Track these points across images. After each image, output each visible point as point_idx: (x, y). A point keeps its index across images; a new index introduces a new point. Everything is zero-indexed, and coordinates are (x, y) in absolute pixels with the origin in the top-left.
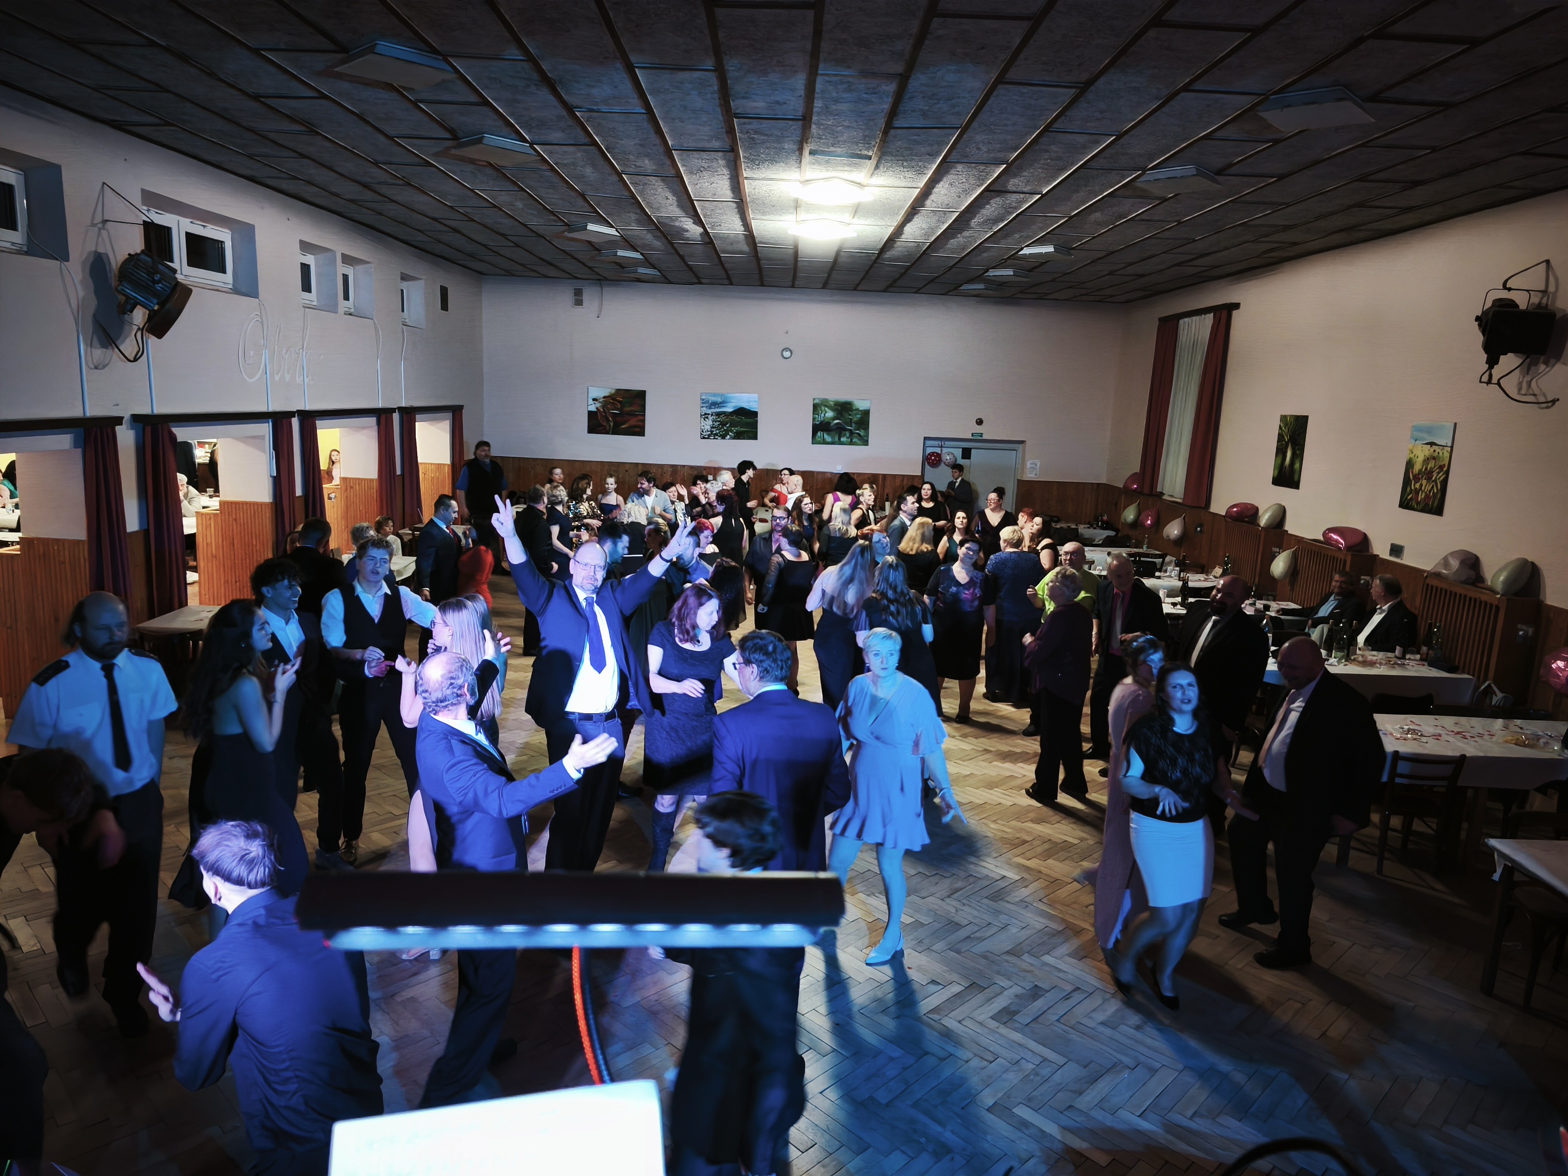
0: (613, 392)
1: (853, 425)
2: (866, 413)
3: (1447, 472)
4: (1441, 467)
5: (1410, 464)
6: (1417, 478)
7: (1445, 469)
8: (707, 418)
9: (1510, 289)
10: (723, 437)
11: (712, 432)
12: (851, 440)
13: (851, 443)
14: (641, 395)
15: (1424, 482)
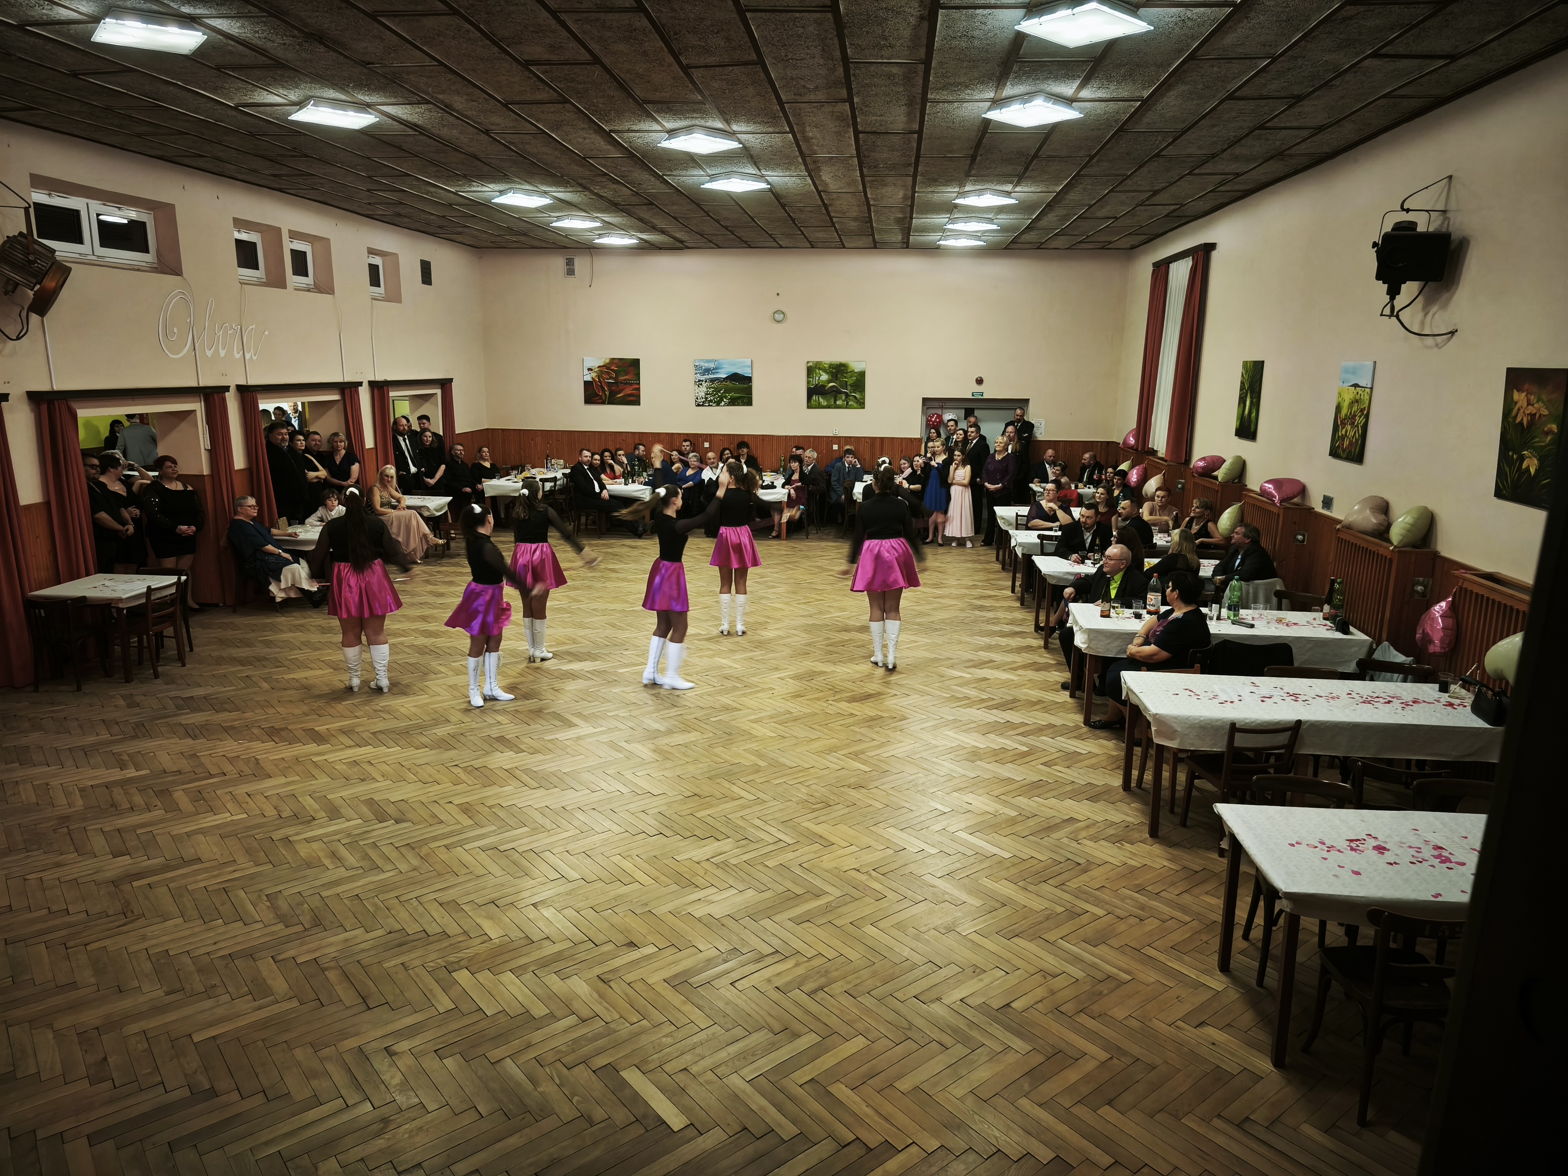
0: (608, 361)
1: (849, 387)
2: (862, 374)
3: (1367, 417)
4: (1362, 411)
5: (1338, 408)
6: (1344, 424)
7: (1365, 412)
8: (701, 384)
9: (1408, 210)
10: (718, 404)
11: (706, 398)
12: (847, 403)
13: (847, 407)
14: (636, 363)
15: (1349, 427)
